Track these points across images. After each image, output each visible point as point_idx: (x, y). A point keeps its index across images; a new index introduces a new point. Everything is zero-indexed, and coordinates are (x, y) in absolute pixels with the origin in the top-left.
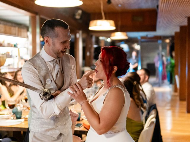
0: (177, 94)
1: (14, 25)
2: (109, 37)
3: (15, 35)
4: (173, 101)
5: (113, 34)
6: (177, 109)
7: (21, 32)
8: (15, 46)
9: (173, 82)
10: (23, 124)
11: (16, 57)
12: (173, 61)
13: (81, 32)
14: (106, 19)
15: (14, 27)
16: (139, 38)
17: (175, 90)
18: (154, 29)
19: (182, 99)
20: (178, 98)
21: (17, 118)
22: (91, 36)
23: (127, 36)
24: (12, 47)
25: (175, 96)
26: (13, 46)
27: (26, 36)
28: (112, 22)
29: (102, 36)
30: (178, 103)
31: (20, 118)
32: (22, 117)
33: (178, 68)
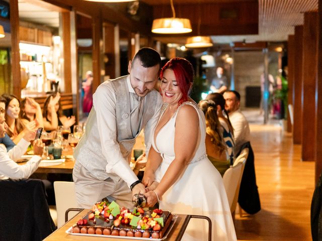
0: (291, 134)
1: (30, 25)
2: (184, 44)
3: (33, 41)
4: (284, 144)
5: (189, 40)
6: (291, 156)
7: (42, 36)
8: (34, 59)
9: (286, 116)
10: (64, 164)
11: (41, 76)
12: (286, 83)
13: (137, 36)
14: (178, 16)
15: (32, 28)
16: (232, 45)
17: (289, 128)
18: (254, 30)
19: (296, 142)
20: (292, 140)
21: (55, 158)
22: (155, 43)
23: (211, 42)
24: (29, 60)
25: (288, 137)
26: (31, 58)
27: (50, 44)
28: (187, 21)
29: (172, 43)
30: (292, 146)
31: (59, 158)
32: (62, 157)
33: (292, 93)
